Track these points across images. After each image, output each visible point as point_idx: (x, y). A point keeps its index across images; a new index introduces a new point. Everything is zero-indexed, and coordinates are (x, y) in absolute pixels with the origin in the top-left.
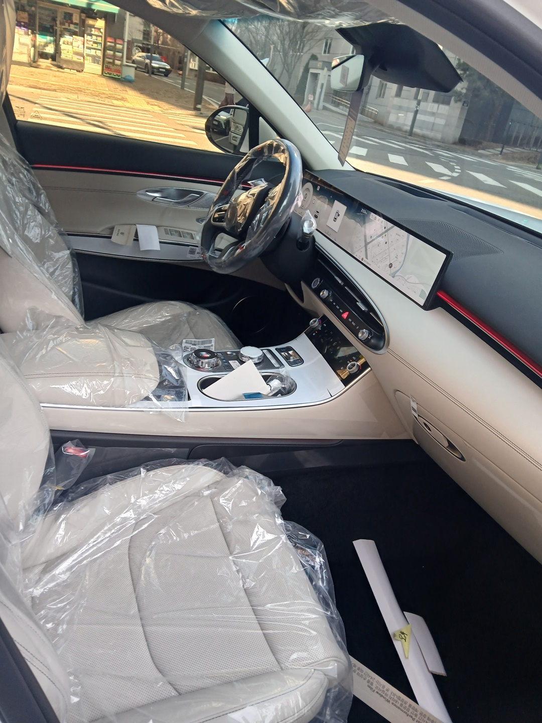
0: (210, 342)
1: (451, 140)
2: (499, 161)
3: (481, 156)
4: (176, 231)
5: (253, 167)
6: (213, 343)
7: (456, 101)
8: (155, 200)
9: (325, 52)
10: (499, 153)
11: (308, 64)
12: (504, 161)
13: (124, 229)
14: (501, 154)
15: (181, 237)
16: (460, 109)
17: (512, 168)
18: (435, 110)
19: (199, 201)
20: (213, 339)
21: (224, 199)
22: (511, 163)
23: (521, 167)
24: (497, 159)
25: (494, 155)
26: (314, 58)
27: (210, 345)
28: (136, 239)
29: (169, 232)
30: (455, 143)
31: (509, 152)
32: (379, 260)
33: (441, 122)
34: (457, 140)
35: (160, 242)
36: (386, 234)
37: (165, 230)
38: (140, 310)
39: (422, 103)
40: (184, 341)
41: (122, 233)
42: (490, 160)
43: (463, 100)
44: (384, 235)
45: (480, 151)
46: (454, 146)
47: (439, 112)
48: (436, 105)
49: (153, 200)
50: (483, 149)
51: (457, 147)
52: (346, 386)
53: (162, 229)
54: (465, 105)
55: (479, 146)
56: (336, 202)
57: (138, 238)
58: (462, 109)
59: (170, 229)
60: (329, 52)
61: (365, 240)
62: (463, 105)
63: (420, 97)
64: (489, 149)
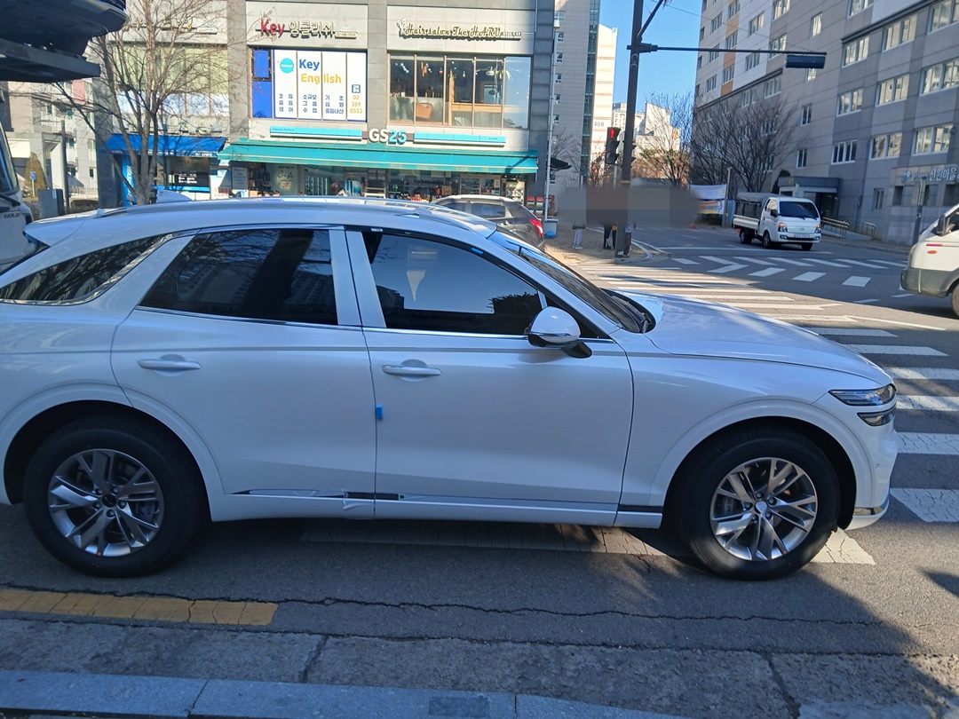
9: (799, 165)
11: (777, 182)
26: (784, 174)
60: (805, 165)
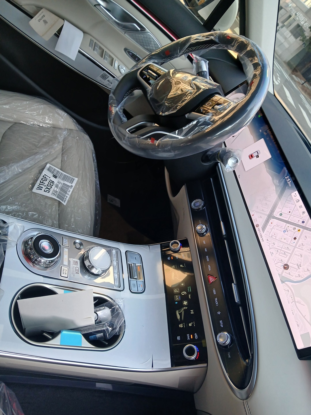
0: (72, 181)
1: (284, 59)
2: (298, 87)
3: (292, 79)
4: (100, 48)
5: (212, 48)
6: (74, 184)
7: (300, 40)
8: (98, 7)
10: (302, 83)
12: (301, 90)
13: (50, 17)
14: (302, 85)
15: (102, 57)
16: (299, 46)
17: (302, 96)
18: (288, 37)
19: (137, 35)
20: (76, 179)
21: (162, 58)
22: (303, 93)
23: (306, 99)
24: (298, 86)
25: (299, 83)
27: (70, 184)
28: (58, 34)
29: (94, 45)
30: (285, 62)
31: (306, 86)
32: (276, 246)
33: (286, 45)
34: (287, 61)
35: (79, 52)
36: (301, 229)
37: (91, 40)
38: (25, 103)
39: (284, 28)
40: (48, 166)
41: (45, 22)
42: (295, 84)
43: (304, 42)
44: (297, 228)
45: (294, 76)
46: (283, 63)
47: (289, 39)
48: (290, 34)
49: (95, 6)
50: (296, 76)
51: (285, 65)
52: (172, 366)
53: (89, 38)
54: (304, 45)
55: (295, 72)
56: (262, 139)
57: (60, 34)
58: (301, 46)
59: (95, 43)
61: (272, 211)
62: (303, 44)
63: (286, 24)
64: (299, 77)
